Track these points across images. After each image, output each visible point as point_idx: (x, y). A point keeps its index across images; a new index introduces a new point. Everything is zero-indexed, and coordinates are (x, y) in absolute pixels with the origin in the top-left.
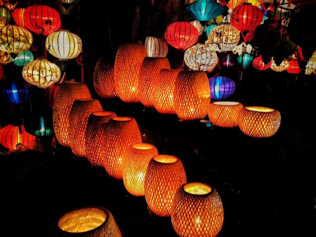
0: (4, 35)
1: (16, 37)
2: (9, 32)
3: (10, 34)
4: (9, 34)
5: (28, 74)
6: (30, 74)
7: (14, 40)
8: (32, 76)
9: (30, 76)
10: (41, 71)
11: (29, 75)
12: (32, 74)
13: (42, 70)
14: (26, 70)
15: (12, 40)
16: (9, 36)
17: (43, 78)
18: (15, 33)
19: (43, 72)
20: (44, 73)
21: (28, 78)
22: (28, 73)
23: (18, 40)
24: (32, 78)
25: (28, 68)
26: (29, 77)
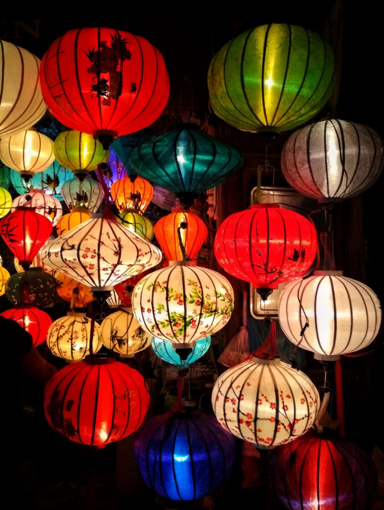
0: (175, 299)
1: (208, 302)
2: (189, 290)
3: (193, 294)
4: (191, 296)
5: (241, 416)
6: (248, 415)
7: (203, 310)
8: (253, 424)
9: (248, 423)
10: (281, 406)
11: (245, 419)
12: (253, 416)
13: (283, 402)
14: (233, 401)
15: (198, 312)
16: (192, 302)
17: (285, 427)
18: (206, 292)
19: (285, 408)
20: (290, 413)
21: (239, 428)
22: (239, 411)
23: (212, 312)
24: (252, 426)
25: (241, 395)
26: (243, 426)
